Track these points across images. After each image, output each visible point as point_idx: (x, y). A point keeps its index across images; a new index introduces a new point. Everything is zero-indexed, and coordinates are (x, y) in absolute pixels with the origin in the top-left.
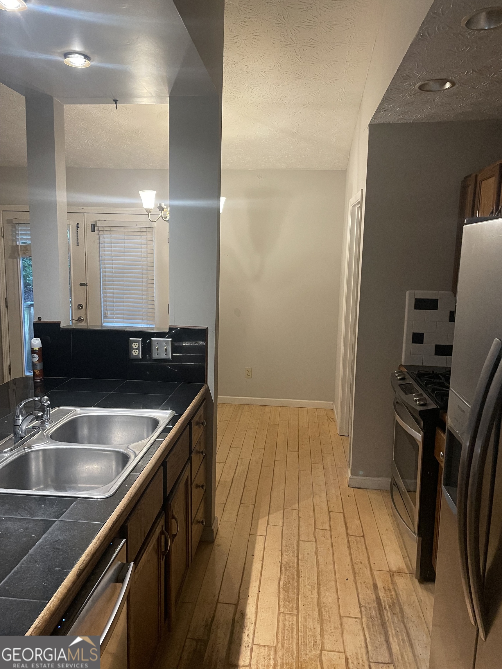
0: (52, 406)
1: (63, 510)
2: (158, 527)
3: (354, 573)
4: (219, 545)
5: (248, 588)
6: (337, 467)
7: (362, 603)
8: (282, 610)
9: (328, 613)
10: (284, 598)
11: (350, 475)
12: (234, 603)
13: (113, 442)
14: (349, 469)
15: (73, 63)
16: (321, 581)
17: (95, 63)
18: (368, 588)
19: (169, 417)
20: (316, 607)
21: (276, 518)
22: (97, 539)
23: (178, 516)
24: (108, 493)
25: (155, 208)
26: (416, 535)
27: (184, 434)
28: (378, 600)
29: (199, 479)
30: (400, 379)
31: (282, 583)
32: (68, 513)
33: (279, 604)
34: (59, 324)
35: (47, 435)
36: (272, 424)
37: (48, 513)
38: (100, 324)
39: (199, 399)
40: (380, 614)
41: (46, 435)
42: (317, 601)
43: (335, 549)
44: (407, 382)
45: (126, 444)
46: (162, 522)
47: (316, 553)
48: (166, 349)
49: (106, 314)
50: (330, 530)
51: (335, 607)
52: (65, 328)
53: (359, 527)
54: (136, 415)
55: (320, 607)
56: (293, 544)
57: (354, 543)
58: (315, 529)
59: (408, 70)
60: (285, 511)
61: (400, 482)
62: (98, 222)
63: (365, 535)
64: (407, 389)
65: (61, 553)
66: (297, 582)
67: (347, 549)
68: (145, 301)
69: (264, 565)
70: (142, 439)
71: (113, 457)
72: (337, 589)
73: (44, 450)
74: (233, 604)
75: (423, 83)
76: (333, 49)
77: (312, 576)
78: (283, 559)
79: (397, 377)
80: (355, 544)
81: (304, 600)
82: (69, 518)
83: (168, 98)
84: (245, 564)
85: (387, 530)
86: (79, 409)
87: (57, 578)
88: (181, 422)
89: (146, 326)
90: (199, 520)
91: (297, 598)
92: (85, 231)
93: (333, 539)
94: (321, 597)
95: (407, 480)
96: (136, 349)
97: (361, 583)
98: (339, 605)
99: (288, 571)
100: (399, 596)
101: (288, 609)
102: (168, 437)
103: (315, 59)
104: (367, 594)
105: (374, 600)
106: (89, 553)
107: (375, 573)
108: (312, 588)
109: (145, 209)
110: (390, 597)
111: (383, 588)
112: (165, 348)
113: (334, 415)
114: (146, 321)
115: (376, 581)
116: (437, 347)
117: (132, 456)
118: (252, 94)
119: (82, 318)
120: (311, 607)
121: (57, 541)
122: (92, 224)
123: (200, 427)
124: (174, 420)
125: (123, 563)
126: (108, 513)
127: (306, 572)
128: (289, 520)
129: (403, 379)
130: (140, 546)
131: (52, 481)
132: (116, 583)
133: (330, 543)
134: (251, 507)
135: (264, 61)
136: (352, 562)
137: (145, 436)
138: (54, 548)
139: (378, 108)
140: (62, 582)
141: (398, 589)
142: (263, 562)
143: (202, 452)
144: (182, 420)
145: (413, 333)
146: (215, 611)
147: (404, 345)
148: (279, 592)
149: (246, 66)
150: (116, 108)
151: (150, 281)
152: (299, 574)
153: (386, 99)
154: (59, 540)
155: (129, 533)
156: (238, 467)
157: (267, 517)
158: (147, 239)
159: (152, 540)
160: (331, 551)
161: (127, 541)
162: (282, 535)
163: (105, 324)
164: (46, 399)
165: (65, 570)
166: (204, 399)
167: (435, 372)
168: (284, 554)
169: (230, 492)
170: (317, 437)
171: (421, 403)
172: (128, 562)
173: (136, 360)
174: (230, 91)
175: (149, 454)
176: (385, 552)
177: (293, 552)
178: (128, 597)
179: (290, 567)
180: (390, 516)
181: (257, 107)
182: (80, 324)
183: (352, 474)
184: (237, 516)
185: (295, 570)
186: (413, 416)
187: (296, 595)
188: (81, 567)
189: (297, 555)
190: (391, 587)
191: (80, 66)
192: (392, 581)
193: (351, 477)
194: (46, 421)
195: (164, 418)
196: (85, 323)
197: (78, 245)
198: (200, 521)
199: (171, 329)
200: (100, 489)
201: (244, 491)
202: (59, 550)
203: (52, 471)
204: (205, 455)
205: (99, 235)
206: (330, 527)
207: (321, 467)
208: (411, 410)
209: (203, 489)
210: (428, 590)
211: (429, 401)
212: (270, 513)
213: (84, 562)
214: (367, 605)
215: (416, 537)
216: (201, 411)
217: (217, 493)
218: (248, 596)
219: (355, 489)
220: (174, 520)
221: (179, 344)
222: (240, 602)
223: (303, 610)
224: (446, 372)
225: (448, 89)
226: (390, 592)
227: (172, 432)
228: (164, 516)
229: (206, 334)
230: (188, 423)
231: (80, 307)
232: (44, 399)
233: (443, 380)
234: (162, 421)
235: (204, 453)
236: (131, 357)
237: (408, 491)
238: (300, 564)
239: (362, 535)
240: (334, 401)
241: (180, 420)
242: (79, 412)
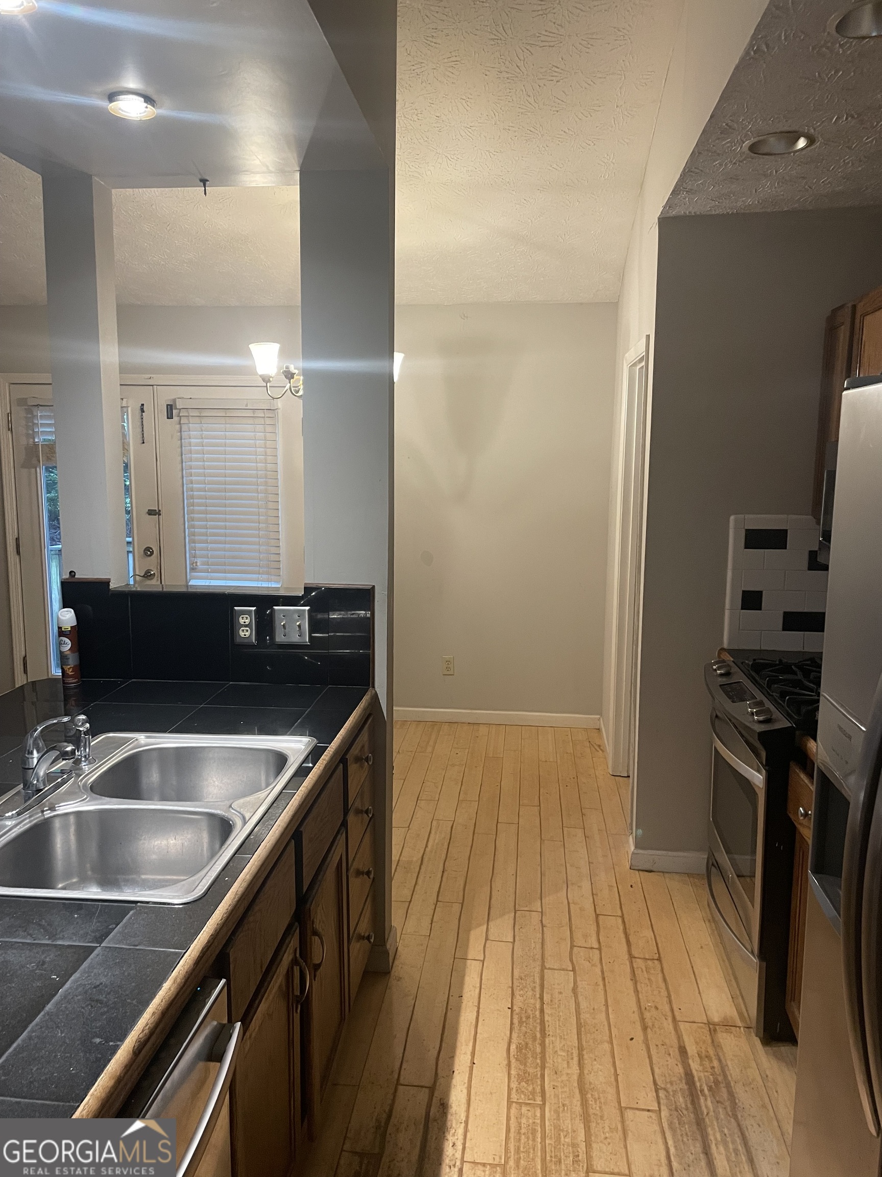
0: (94, 732)
1: (110, 927)
2: (288, 950)
3: (645, 1028)
4: (399, 979)
5: (453, 1057)
6: (608, 832)
7: (659, 1084)
8: (514, 1097)
9: (598, 1102)
10: (518, 1075)
11: (632, 848)
12: (427, 1085)
13: (205, 795)
14: (631, 837)
15: (125, 112)
16: (584, 1043)
17: (163, 111)
18: (670, 1055)
19: (305, 750)
20: (577, 1091)
21: (502, 927)
22: (172, 981)
23: (323, 930)
24: (192, 894)
25: (278, 374)
26: (755, 958)
27: (333, 780)
28: (689, 1076)
29: (362, 860)
30: (721, 675)
31: (513, 1047)
32: (119, 932)
33: (509, 1086)
34: (106, 583)
35: (85, 785)
36: (491, 756)
37: (81, 932)
38: (184, 583)
39: (360, 715)
40: (693, 1102)
41: (83, 786)
42: (578, 1080)
43: (609, 983)
44: (734, 679)
45: (228, 800)
46: (294, 942)
47: (575, 990)
48: (299, 626)
49: (194, 565)
50: (600, 949)
51: (612, 1091)
52: (117, 589)
53: (650, 942)
54: (246, 746)
55: (583, 1092)
56: (532, 974)
57: (642, 972)
58: (572, 947)
59: (731, 116)
60: (517, 914)
61: (724, 859)
62: (177, 400)
63: (662, 956)
64: (735, 693)
65: (106, 1009)
66: (540, 1044)
67: (630, 984)
68: (262, 540)
69: (480, 1014)
70: (257, 789)
71: (204, 824)
72: (613, 1057)
73: (78, 814)
74: (426, 1087)
75: (756, 140)
76: (592, 83)
77: (567, 1034)
78: (514, 1001)
79: (715, 670)
80: (645, 973)
81: (555, 1078)
82: (119, 943)
83: (298, 175)
84: (446, 1013)
85: (702, 947)
86: (143, 737)
87: (96, 1058)
88: (327, 758)
89: (265, 585)
90: (363, 934)
91: (541, 1074)
92: (156, 418)
93: (604, 964)
94: (586, 1072)
95: (736, 856)
96: (246, 626)
97: (657, 1046)
98: (618, 1087)
99: (525, 1024)
100: (726, 1069)
101: (525, 1095)
102: (304, 787)
103: (560, 101)
104: (668, 1065)
105: (681, 1076)
106: (156, 1009)
107: (682, 1026)
108: (568, 1055)
109: (261, 376)
110: (710, 1070)
111: (697, 1055)
112: (298, 624)
113: (601, 737)
114: (265, 576)
115: (684, 1042)
116: (787, 615)
117: (239, 823)
118: (448, 169)
119: (152, 573)
120: (568, 1090)
121: (98, 986)
122: (167, 405)
123: (362, 767)
124: (315, 754)
125: (220, 1024)
126: (192, 931)
127: (557, 1026)
128: (524, 930)
129: (727, 674)
130: (253, 989)
131: (93, 870)
132: (209, 1063)
133: (600, 973)
134: (456, 908)
135: (468, 108)
136: (640, 1007)
137: (263, 784)
138: (91, 1000)
139: (675, 187)
140: (105, 1066)
141: (724, 1055)
142: (479, 1008)
143: (367, 812)
144: (329, 755)
145: (744, 591)
146: (394, 1100)
147: (727, 613)
148: (509, 1065)
149: (438, 117)
150: (205, 194)
151: (271, 505)
152: (545, 1030)
153: (689, 172)
154: (101, 984)
155: (232, 966)
156: (432, 835)
157: (485, 927)
158: (265, 430)
159: (275, 977)
160: (601, 986)
161: (228, 984)
162: (513, 958)
163: (192, 583)
164: (83, 719)
165: (111, 1043)
166: (370, 715)
167: (785, 660)
168: (517, 993)
169: (419, 879)
170: (572, 779)
171: (761, 718)
172: (231, 1022)
173: (247, 645)
174: (408, 162)
175: (270, 819)
176: (698, 988)
177: (533, 989)
178: (231, 1086)
179: (528, 1017)
180: (707, 922)
181: (458, 192)
182: (149, 582)
183: (636, 847)
184: (432, 924)
185: (537, 1023)
186: (747, 742)
187: (539, 1069)
188: (141, 1036)
189: (540, 995)
190: (712, 1052)
191: (137, 118)
192: (713, 1042)
193: (636, 851)
194: (83, 759)
195: (298, 751)
196: (158, 580)
197: (143, 443)
198: (364, 937)
199: (308, 590)
200: (179, 885)
201: (444, 879)
202: (101, 1003)
203: (93, 850)
204: (373, 815)
205: (180, 424)
206: (599, 942)
207: (580, 833)
208: (742, 730)
209: (369, 878)
210: (779, 1058)
211: (777, 714)
212: (491, 918)
213: (147, 1027)
214: (669, 1086)
215: (755, 960)
216: (364, 736)
217: (394, 883)
218: (453, 1072)
219: (640, 872)
220: (317, 938)
221: (322, 616)
222: (438, 1084)
223: (552, 1097)
224: (804, 661)
225: (802, 149)
226: (711, 1061)
227: (311, 777)
228: (298, 931)
229: (371, 598)
230: (341, 759)
231: (148, 552)
232: (80, 719)
233: (800, 676)
234: (294, 756)
235: (370, 813)
236: (238, 640)
237: (738, 876)
238: (546, 1011)
239: (656, 956)
240: (601, 714)
241: (326, 755)
242: (142, 742)
